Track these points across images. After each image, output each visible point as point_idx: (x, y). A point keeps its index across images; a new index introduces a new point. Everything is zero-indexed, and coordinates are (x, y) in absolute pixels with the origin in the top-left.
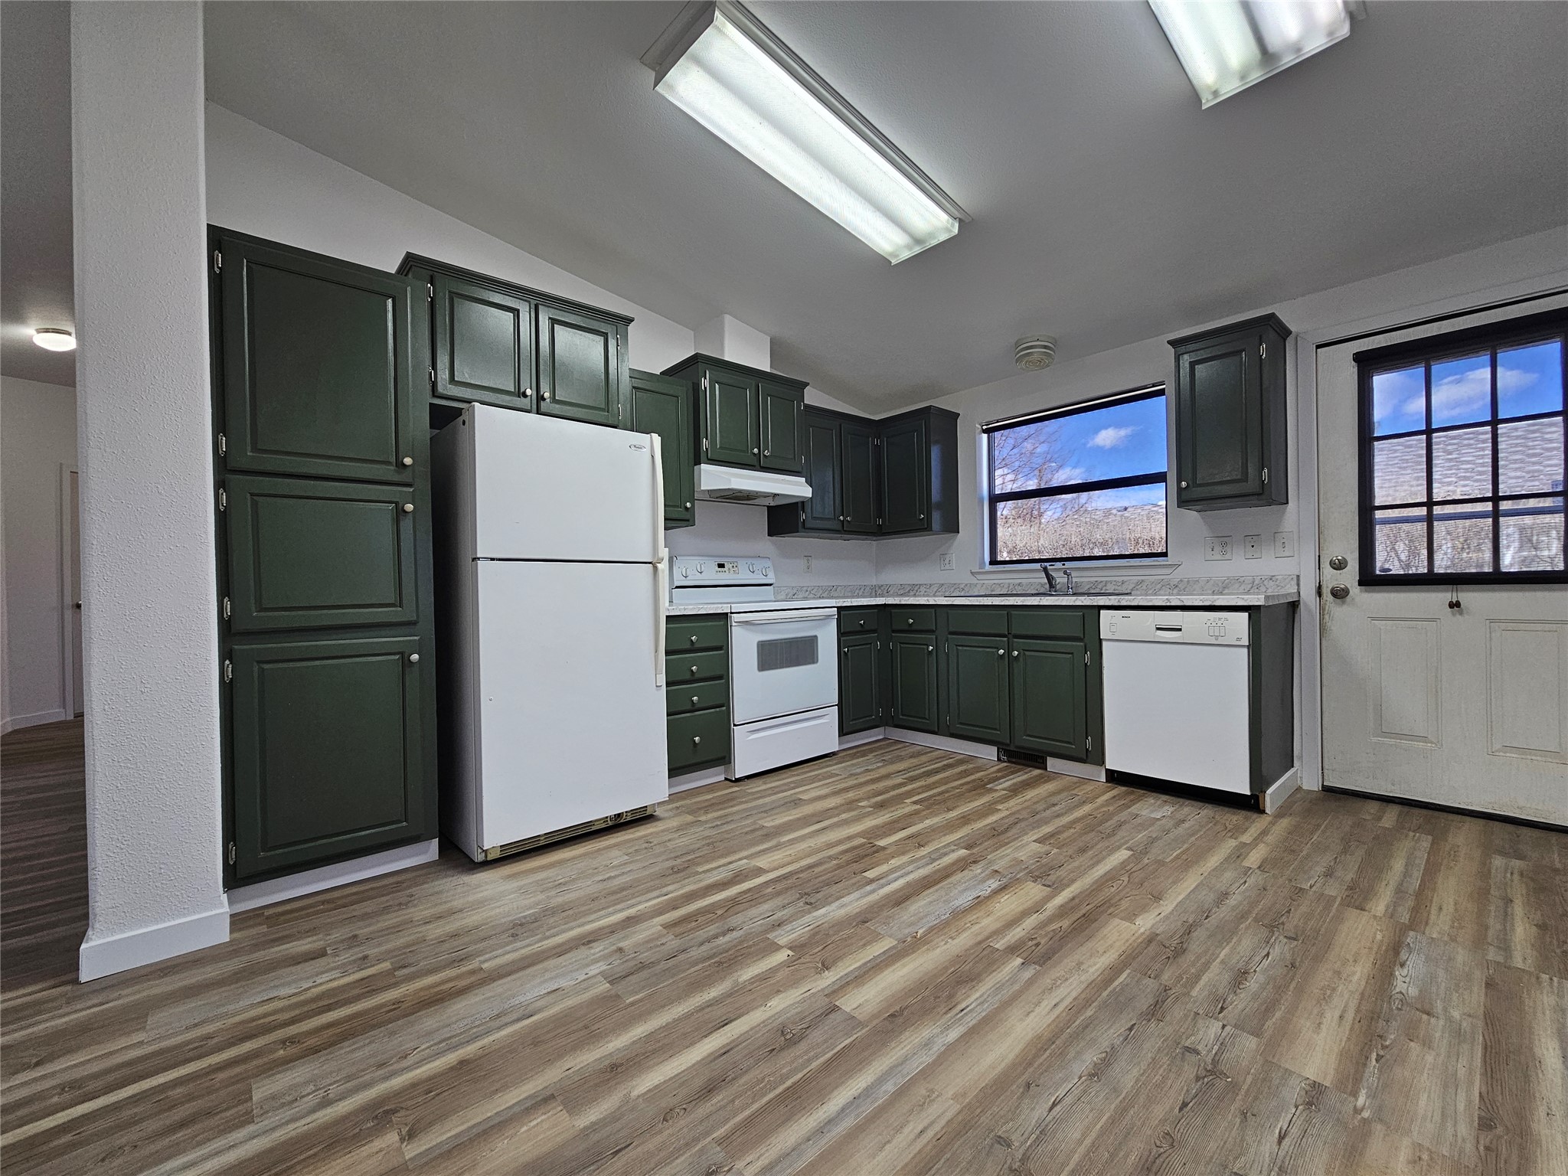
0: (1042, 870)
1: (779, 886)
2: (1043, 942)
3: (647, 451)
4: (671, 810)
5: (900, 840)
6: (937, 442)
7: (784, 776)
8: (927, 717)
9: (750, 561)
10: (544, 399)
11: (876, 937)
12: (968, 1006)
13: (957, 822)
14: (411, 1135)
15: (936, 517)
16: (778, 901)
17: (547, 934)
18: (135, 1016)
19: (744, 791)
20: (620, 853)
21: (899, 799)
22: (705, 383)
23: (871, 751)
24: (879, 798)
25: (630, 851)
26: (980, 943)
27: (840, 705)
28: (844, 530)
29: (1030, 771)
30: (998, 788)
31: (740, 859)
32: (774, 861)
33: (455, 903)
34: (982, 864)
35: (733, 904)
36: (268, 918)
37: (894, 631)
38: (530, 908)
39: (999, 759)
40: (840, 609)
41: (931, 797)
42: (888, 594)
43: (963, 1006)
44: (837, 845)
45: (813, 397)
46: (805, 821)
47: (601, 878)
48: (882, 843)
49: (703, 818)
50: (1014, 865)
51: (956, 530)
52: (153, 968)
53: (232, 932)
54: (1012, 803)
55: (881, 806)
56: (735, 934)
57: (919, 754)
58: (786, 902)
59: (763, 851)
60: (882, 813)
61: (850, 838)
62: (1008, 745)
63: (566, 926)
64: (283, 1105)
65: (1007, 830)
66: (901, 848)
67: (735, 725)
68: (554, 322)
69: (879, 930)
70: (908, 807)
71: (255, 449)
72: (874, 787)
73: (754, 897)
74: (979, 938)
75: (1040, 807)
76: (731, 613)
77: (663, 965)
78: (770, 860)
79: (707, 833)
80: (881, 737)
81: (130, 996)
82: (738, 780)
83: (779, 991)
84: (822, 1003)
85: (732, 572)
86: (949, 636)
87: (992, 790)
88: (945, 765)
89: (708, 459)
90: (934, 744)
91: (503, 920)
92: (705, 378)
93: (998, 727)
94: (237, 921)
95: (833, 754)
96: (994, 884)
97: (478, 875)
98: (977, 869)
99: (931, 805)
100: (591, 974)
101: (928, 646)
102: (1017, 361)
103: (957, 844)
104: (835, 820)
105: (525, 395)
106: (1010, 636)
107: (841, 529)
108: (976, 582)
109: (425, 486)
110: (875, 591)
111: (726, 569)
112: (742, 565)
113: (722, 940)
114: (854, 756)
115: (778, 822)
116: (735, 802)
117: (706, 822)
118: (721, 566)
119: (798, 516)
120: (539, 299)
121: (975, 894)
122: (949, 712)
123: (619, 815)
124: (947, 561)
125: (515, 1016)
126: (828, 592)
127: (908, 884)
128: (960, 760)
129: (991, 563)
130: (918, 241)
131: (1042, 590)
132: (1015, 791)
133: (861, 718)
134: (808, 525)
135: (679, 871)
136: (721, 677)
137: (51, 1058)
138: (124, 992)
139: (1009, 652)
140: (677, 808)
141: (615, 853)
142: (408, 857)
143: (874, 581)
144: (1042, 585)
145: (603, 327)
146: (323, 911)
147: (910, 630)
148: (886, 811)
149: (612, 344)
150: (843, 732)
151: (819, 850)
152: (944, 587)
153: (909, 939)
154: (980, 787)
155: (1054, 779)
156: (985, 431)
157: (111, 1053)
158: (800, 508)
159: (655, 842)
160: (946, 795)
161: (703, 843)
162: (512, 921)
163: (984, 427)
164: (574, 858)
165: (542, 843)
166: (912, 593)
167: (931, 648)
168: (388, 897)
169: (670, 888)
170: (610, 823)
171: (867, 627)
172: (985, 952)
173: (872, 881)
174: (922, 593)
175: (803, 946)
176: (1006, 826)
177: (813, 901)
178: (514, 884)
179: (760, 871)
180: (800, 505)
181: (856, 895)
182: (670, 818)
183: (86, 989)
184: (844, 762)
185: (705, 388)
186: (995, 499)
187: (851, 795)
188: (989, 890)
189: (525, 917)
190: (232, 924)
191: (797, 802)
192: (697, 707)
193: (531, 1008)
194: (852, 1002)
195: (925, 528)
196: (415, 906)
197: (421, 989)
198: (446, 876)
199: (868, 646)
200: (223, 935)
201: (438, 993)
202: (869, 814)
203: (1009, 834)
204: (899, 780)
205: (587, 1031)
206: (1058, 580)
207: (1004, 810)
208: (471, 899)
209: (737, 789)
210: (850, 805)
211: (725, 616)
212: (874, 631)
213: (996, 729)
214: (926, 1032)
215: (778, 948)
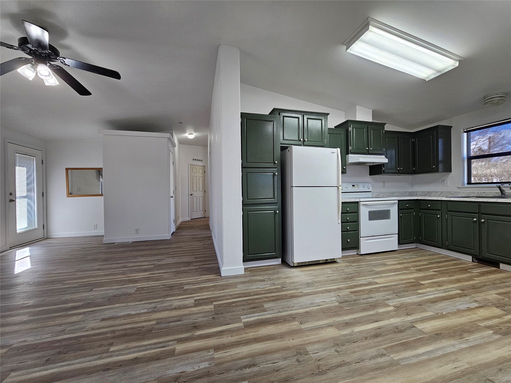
0: (501, 305)
1: (385, 289)
2: (503, 328)
3: (336, 154)
4: (342, 261)
5: (430, 283)
6: (441, 138)
7: (378, 256)
8: (437, 241)
9: (363, 184)
10: (305, 141)
11: (426, 311)
12: (469, 340)
13: (455, 281)
14: (301, 323)
15: (441, 166)
16: (386, 293)
17: (317, 287)
18: (234, 285)
19: (364, 258)
20: (329, 270)
21: (428, 269)
22: (350, 129)
23: (412, 251)
24: (418, 268)
25: (332, 270)
26: (472, 322)
27: (399, 234)
28: (399, 173)
29: (490, 268)
30: (474, 272)
31: (369, 279)
32: (381, 281)
33: (290, 275)
34: (469, 297)
35: (371, 291)
36: (249, 270)
37: (421, 209)
38: (309, 280)
39: (473, 261)
40: (399, 201)
41: (442, 270)
42: (416, 195)
43: (467, 339)
44: (404, 280)
45: (388, 128)
46: (390, 271)
47: (327, 276)
48: (423, 282)
49: (353, 265)
50: (485, 300)
51: (450, 171)
52: (233, 276)
53: (245, 272)
54: (481, 278)
55: (420, 270)
56: (373, 299)
57: (433, 255)
58: (389, 294)
59: (377, 277)
60: (420, 273)
61: (408, 279)
62: (477, 256)
63: (321, 287)
64: (271, 310)
65: (480, 287)
66: (431, 285)
67: (361, 237)
68: (308, 118)
69: (426, 309)
70: (431, 273)
71: (247, 162)
72: (415, 264)
73: (377, 290)
74: (472, 320)
75: (496, 282)
76: (360, 201)
77: (352, 302)
78: (380, 280)
79: (355, 269)
80: (415, 247)
81: (231, 281)
82: (361, 255)
83: (393, 317)
84: (409, 325)
85: (357, 187)
86: (448, 212)
87: (470, 272)
88: (445, 260)
89: (351, 153)
90: (440, 252)
91: (304, 282)
92: (350, 127)
93: (473, 248)
94: (246, 269)
95: (396, 251)
96: (476, 305)
97: (293, 269)
98: (467, 298)
99: (442, 273)
100: (332, 300)
101: (437, 215)
102: (484, 104)
103: (457, 288)
104: (401, 272)
105: (300, 140)
106: (480, 214)
107: (398, 172)
108: (461, 191)
109: (279, 167)
110: (411, 194)
111: (355, 187)
112: (361, 185)
113: (369, 300)
114: (404, 252)
115: (379, 270)
116: (362, 262)
117: (354, 266)
118: (353, 186)
119: (382, 169)
120: (304, 113)
121: (468, 306)
122: (447, 240)
123: (326, 260)
124: (445, 183)
125: (316, 305)
126: (392, 194)
127: (436, 298)
128: (453, 259)
129: (468, 184)
130: (439, 71)
131: (497, 195)
132: (483, 274)
133: (407, 239)
134: (385, 171)
135: (349, 279)
136: (356, 221)
137: (225, 289)
138: (230, 280)
139: (479, 219)
140: (343, 260)
141: (328, 270)
142: (274, 262)
143: (410, 190)
144: (497, 193)
145: (321, 118)
146: (259, 271)
147: (429, 209)
148: (422, 273)
149: (323, 121)
150: (399, 243)
151: (397, 281)
152: (443, 193)
153: (440, 314)
154: (465, 270)
155: (504, 272)
156: (465, 132)
157: (234, 291)
158: (382, 166)
159: (339, 269)
160: (448, 271)
161: (355, 272)
162: (306, 282)
163: (465, 130)
164: (317, 269)
165: (307, 264)
166: (428, 195)
167: (439, 216)
168: (273, 271)
169: (348, 283)
170: (324, 262)
171: (409, 207)
172: (474, 325)
173: (421, 294)
174: (433, 195)
175: (398, 307)
176: (480, 286)
177: (399, 295)
178: (302, 273)
179: (377, 283)
180: (382, 165)
181: (415, 297)
182: (341, 263)
183: (223, 278)
184: (400, 254)
185: (350, 130)
186: (470, 159)
187: (406, 265)
188: (474, 306)
189: (309, 282)
190: (245, 270)
191: (385, 265)
192: (349, 230)
193: (319, 304)
194: (420, 326)
195: (436, 170)
196: (280, 274)
197: (290, 293)
198: (284, 268)
199: (410, 214)
200: (242, 272)
201: (294, 295)
202: (415, 272)
203: (482, 289)
204: (425, 263)
205: (336, 313)
206: (506, 191)
207: (477, 281)
208: (293, 275)
209: (361, 257)
210: (406, 268)
211: (358, 203)
212: (413, 209)
213: (471, 249)
214: (452, 342)
215: (390, 306)
